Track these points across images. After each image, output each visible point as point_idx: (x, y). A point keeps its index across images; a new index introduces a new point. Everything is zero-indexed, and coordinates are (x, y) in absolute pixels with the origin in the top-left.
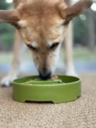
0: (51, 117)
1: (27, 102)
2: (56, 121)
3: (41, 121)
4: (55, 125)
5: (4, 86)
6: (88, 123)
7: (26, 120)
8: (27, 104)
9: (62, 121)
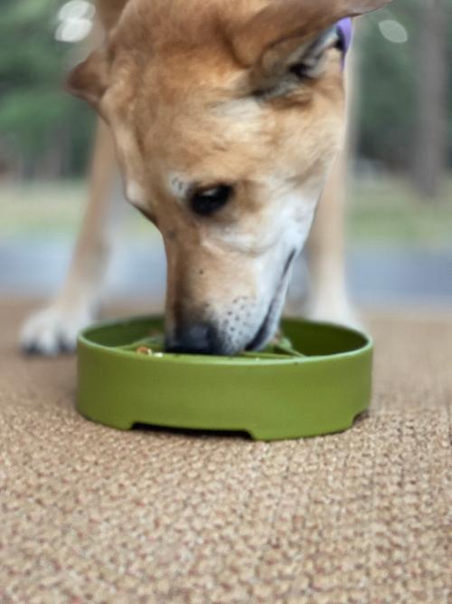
0: (243, 495)
1: (138, 427)
2: (263, 513)
3: (204, 510)
4: (260, 528)
5: (33, 351)
6: (398, 527)
7: (138, 503)
8: (139, 437)
9: (287, 515)
